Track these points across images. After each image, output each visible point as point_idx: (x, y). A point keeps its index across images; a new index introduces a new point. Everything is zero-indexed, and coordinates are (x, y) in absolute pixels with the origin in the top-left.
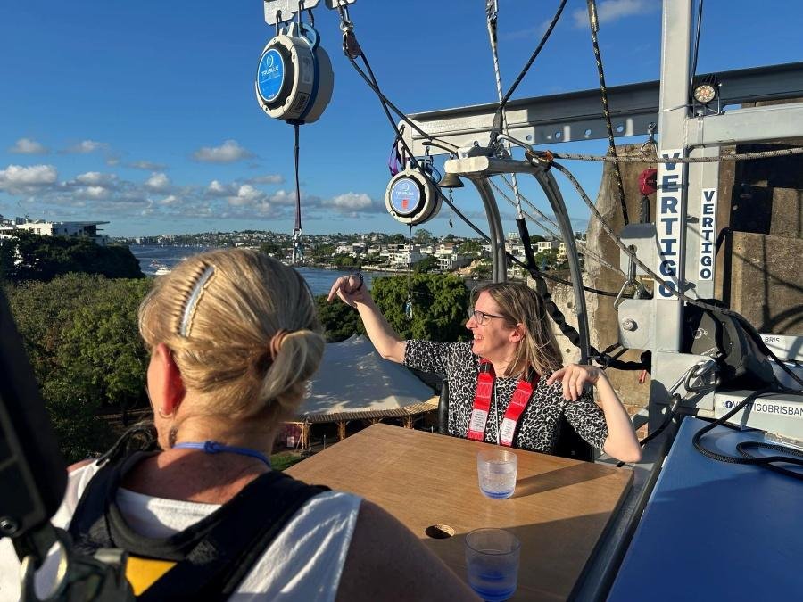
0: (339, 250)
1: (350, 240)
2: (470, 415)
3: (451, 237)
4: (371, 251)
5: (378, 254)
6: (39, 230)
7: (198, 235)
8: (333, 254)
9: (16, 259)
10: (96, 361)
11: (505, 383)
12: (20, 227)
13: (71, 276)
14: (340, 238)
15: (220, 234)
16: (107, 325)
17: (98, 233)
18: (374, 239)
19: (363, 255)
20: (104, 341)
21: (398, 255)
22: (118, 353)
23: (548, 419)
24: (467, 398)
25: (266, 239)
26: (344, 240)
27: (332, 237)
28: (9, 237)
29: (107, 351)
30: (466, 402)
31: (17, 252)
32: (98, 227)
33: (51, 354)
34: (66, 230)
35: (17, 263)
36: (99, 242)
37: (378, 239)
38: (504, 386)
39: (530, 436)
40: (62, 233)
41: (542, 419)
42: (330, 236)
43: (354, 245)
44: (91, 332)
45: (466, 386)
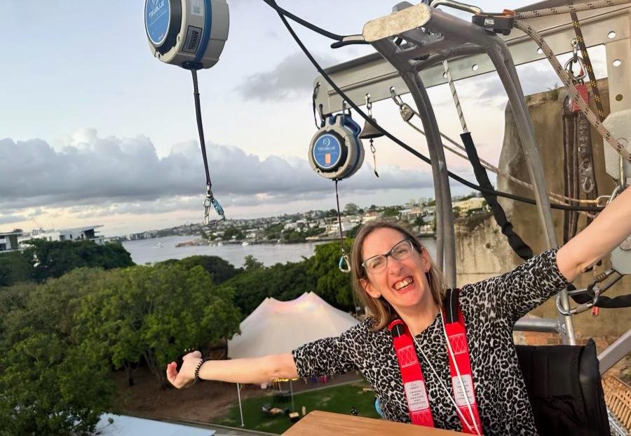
0: (287, 227)
1: (295, 218)
2: (405, 395)
3: (373, 207)
4: (312, 225)
5: (318, 227)
6: (50, 238)
7: (175, 228)
8: (282, 231)
9: (35, 262)
10: (102, 336)
11: (425, 338)
12: (36, 237)
13: (77, 271)
14: (285, 218)
15: (192, 225)
16: (108, 307)
17: (96, 235)
18: (313, 215)
19: (306, 229)
20: (106, 320)
21: (334, 225)
22: (119, 328)
23: (492, 343)
24: (392, 380)
25: (229, 225)
26: (290, 218)
27: (280, 218)
28: (28, 245)
29: (110, 327)
30: (393, 384)
31: (35, 256)
32: (95, 230)
33: (66, 335)
34: (71, 236)
35: (36, 265)
36: (97, 242)
37: (317, 215)
38: (425, 342)
39: (487, 378)
40: (68, 238)
41: (486, 347)
42: (278, 217)
43: (298, 221)
44: (96, 313)
45: (383, 367)
